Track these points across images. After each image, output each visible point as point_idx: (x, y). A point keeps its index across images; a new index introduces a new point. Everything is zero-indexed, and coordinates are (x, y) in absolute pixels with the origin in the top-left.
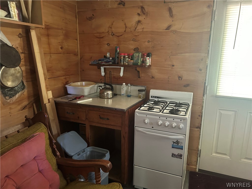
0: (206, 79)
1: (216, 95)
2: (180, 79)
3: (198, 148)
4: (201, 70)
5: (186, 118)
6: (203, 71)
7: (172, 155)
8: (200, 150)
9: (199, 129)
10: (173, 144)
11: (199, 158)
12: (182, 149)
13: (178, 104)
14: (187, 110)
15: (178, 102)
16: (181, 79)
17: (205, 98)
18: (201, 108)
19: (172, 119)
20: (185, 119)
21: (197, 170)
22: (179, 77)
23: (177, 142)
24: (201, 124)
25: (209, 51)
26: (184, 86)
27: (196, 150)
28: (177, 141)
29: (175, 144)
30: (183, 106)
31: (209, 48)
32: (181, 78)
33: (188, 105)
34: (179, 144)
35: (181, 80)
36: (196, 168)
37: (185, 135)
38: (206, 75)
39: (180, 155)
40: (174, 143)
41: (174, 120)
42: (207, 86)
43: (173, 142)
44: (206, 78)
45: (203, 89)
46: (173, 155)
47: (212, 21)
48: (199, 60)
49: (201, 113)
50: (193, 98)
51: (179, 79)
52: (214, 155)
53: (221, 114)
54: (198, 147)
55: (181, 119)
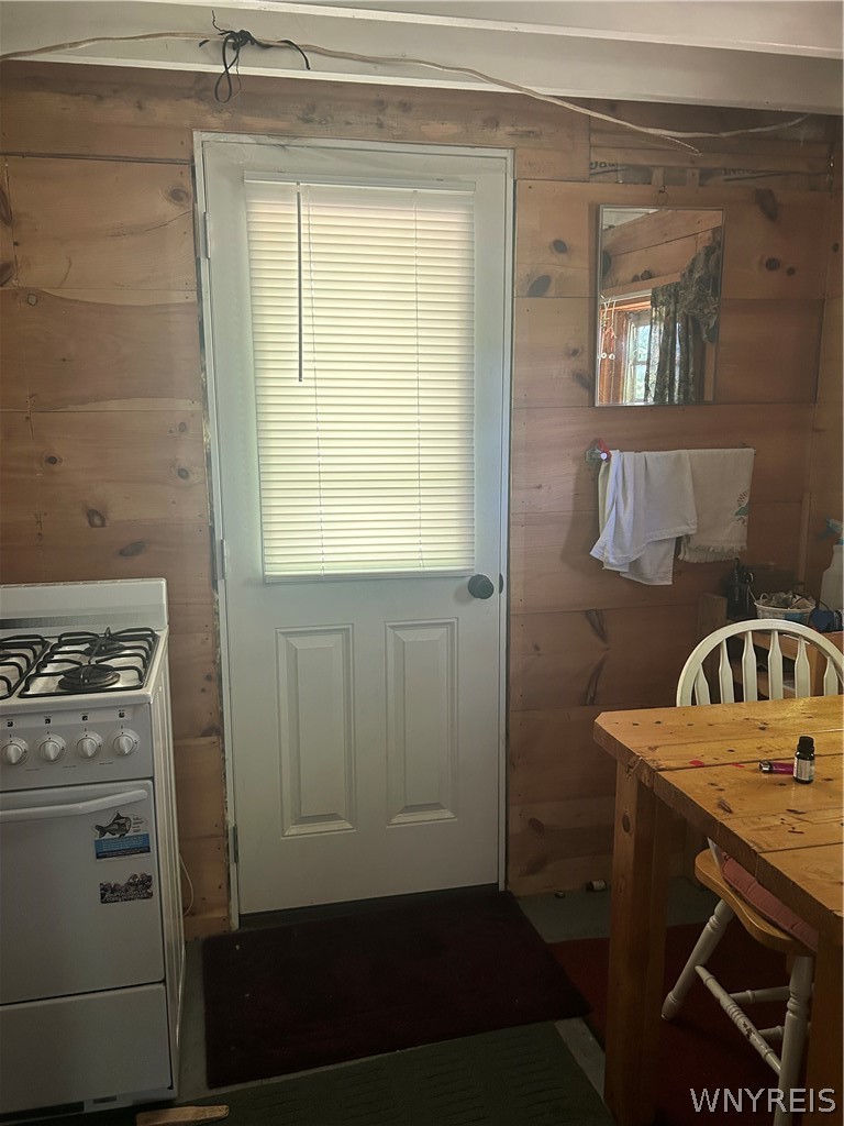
0: (212, 512)
1: (265, 577)
2: (97, 521)
3: (224, 822)
4: (183, 474)
5: (145, 697)
6: (193, 478)
7: (103, 896)
8: (235, 829)
9: (214, 738)
10: (97, 838)
11: (233, 868)
12: (149, 851)
13: (99, 641)
14: (147, 661)
15: (100, 630)
16: (103, 520)
17: (220, 596)
18: (210, 642)
19: (77, 719)
20: (141, 705)
21: (235, 922)
22: (91, 514)
23: (119, 824)
24: (222, 714)
25: (206, 391)
26: (122, 553)
27: (217, 836)
28: (119, 817)
29: (108, 836)
30: (126, 644)
31: (203, 375)
32: (100, 515)
33: (150, 639)
34: (127, 832)
35: (103, 525)
36: (229, 917)
37: (152, 779)
38: (211, 495)
39: (142, 883)
40: (103, 830)
41: (84, 718)
42: (222, 541)
43: (98, 828)
44: (212, 506)
45: (208, 556)
46: (109, 893)
47: (198, 261)
48: (171, 432)
49: (214, 662)
50: (169, 603)
51: (90, 523)
52: (293, 832)
53: (294, 654)
54: (224, 816)
55: (121, 709)
